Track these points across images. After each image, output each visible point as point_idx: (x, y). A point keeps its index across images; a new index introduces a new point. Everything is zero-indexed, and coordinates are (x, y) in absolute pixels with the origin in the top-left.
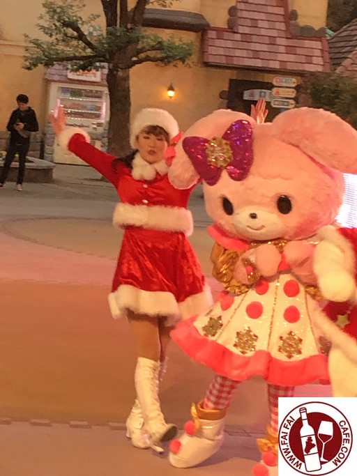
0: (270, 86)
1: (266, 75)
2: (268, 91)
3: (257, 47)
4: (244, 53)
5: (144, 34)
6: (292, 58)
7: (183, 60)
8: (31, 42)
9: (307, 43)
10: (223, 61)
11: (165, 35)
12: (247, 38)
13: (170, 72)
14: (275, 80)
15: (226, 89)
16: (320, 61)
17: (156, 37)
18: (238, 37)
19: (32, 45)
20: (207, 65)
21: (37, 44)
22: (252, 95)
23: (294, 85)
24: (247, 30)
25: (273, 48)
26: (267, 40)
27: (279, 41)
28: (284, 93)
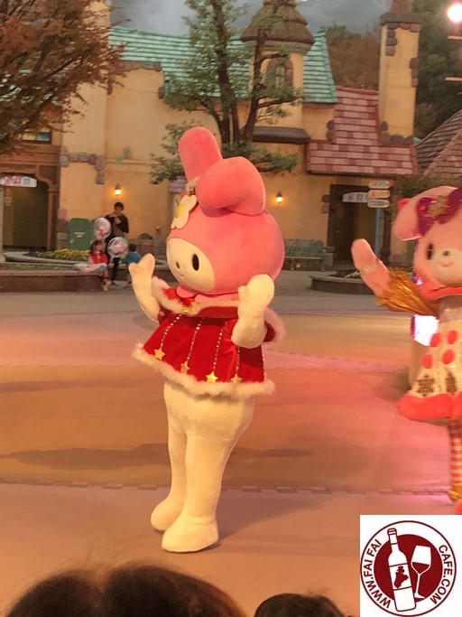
0: (366, 189)
1: (363, 180)
2: (365, 194)
3: (354, 155)
4: (342, 161)
5: (255, 148)
6: (384, 163)
7: (289, 169)
8: (156, 160)
9: (398, 150)
10: (323, 169)
11: (273, 148)
12: (344, 148)
13: (278, 180)
14: (371, 184)
15: (328, 193)
16: (409, 165)
17: (265, 151)
18: (336, 148)
19: (157, 163)
20: (310, 173)
21: (162, 161)
22: (350, 198)
23: (387, 187)
24: (343, 141)
25: (367, 156)
26: (362, 149)
27: (372, 149)
28: (379, 194)
